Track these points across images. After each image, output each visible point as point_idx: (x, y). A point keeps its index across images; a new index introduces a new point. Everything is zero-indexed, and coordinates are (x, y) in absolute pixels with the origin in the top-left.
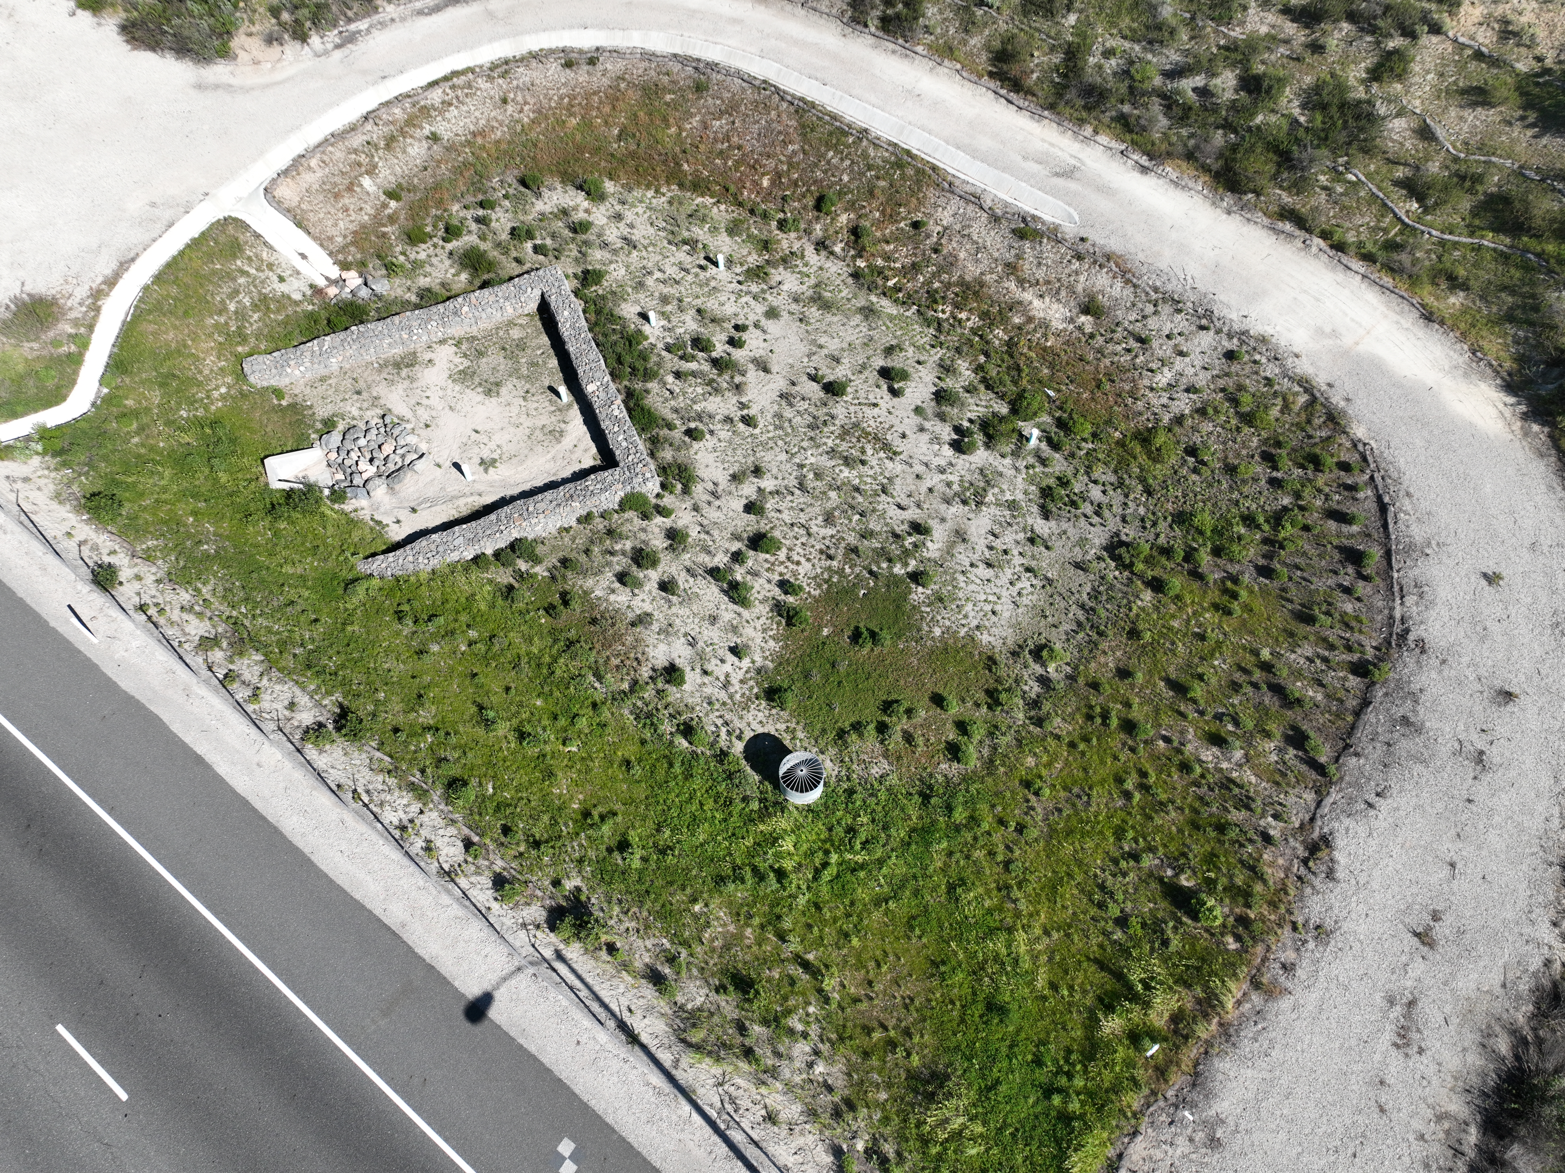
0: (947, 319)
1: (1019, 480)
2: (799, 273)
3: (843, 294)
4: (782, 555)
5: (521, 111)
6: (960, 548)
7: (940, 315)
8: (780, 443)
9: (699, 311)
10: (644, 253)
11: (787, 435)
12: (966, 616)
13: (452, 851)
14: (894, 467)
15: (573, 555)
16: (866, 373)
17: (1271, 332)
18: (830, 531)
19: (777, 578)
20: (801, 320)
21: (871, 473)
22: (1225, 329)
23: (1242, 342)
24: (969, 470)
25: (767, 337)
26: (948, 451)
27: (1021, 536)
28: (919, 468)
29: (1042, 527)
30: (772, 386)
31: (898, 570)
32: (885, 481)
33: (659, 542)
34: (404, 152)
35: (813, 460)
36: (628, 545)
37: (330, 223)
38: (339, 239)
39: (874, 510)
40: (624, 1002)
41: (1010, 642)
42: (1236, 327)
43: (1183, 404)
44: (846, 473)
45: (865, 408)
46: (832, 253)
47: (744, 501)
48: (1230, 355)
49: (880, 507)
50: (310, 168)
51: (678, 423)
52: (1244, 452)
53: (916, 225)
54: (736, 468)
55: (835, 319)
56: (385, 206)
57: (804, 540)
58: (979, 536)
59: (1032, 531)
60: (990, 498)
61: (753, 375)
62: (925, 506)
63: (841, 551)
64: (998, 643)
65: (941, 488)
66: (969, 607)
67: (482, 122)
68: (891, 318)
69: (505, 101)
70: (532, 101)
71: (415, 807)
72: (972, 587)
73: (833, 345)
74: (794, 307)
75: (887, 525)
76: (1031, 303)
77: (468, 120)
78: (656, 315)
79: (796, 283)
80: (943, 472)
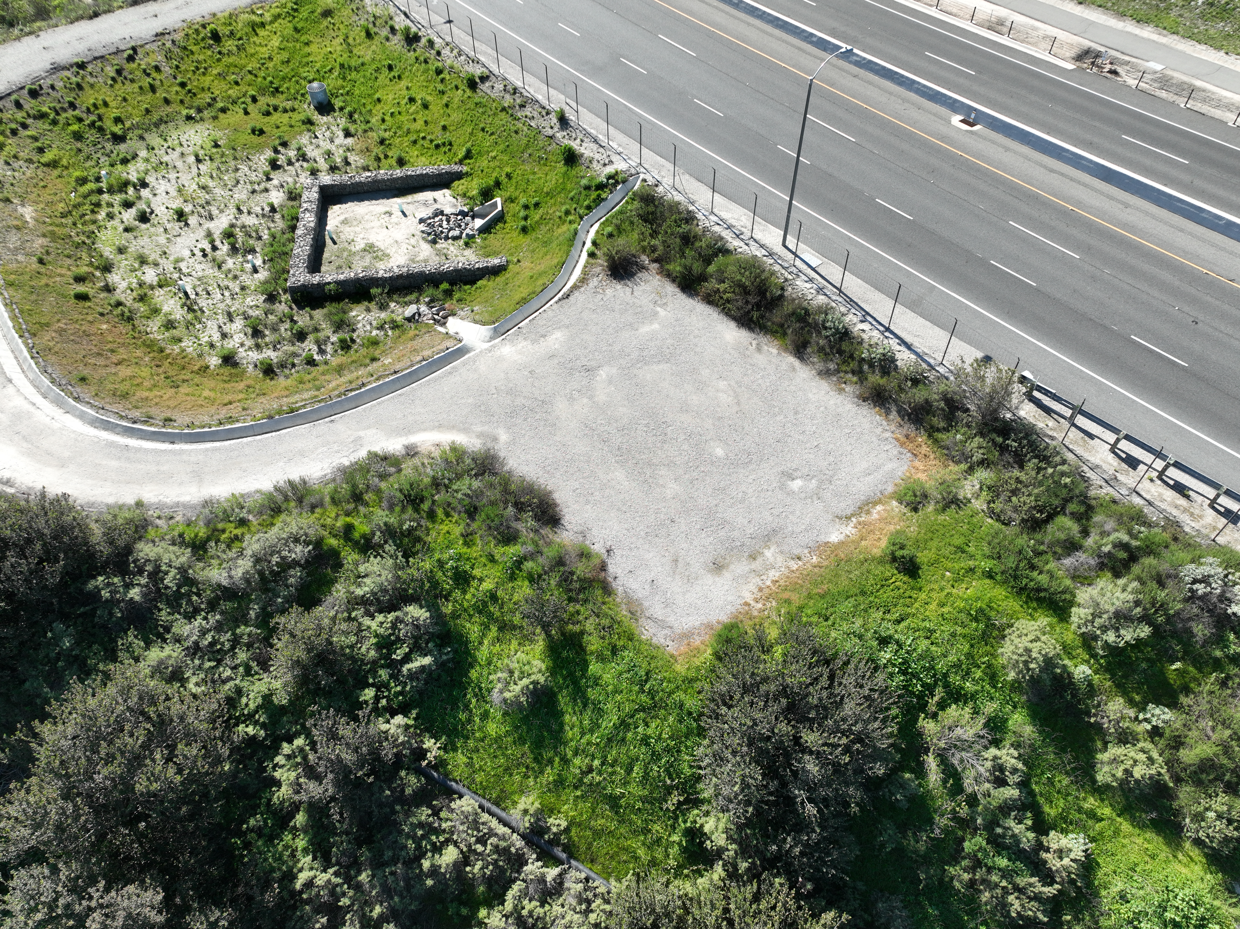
3: (126, 263)
9: (220, 268)
13: (445, 52)
16: (155, 223)
20: (165, 254)
26: (153, 184)
41: (200, 124)
64: (205, 124)
71: (455, 62)
78: (249, 269)
79: (146, 274)
80: (164, 177)
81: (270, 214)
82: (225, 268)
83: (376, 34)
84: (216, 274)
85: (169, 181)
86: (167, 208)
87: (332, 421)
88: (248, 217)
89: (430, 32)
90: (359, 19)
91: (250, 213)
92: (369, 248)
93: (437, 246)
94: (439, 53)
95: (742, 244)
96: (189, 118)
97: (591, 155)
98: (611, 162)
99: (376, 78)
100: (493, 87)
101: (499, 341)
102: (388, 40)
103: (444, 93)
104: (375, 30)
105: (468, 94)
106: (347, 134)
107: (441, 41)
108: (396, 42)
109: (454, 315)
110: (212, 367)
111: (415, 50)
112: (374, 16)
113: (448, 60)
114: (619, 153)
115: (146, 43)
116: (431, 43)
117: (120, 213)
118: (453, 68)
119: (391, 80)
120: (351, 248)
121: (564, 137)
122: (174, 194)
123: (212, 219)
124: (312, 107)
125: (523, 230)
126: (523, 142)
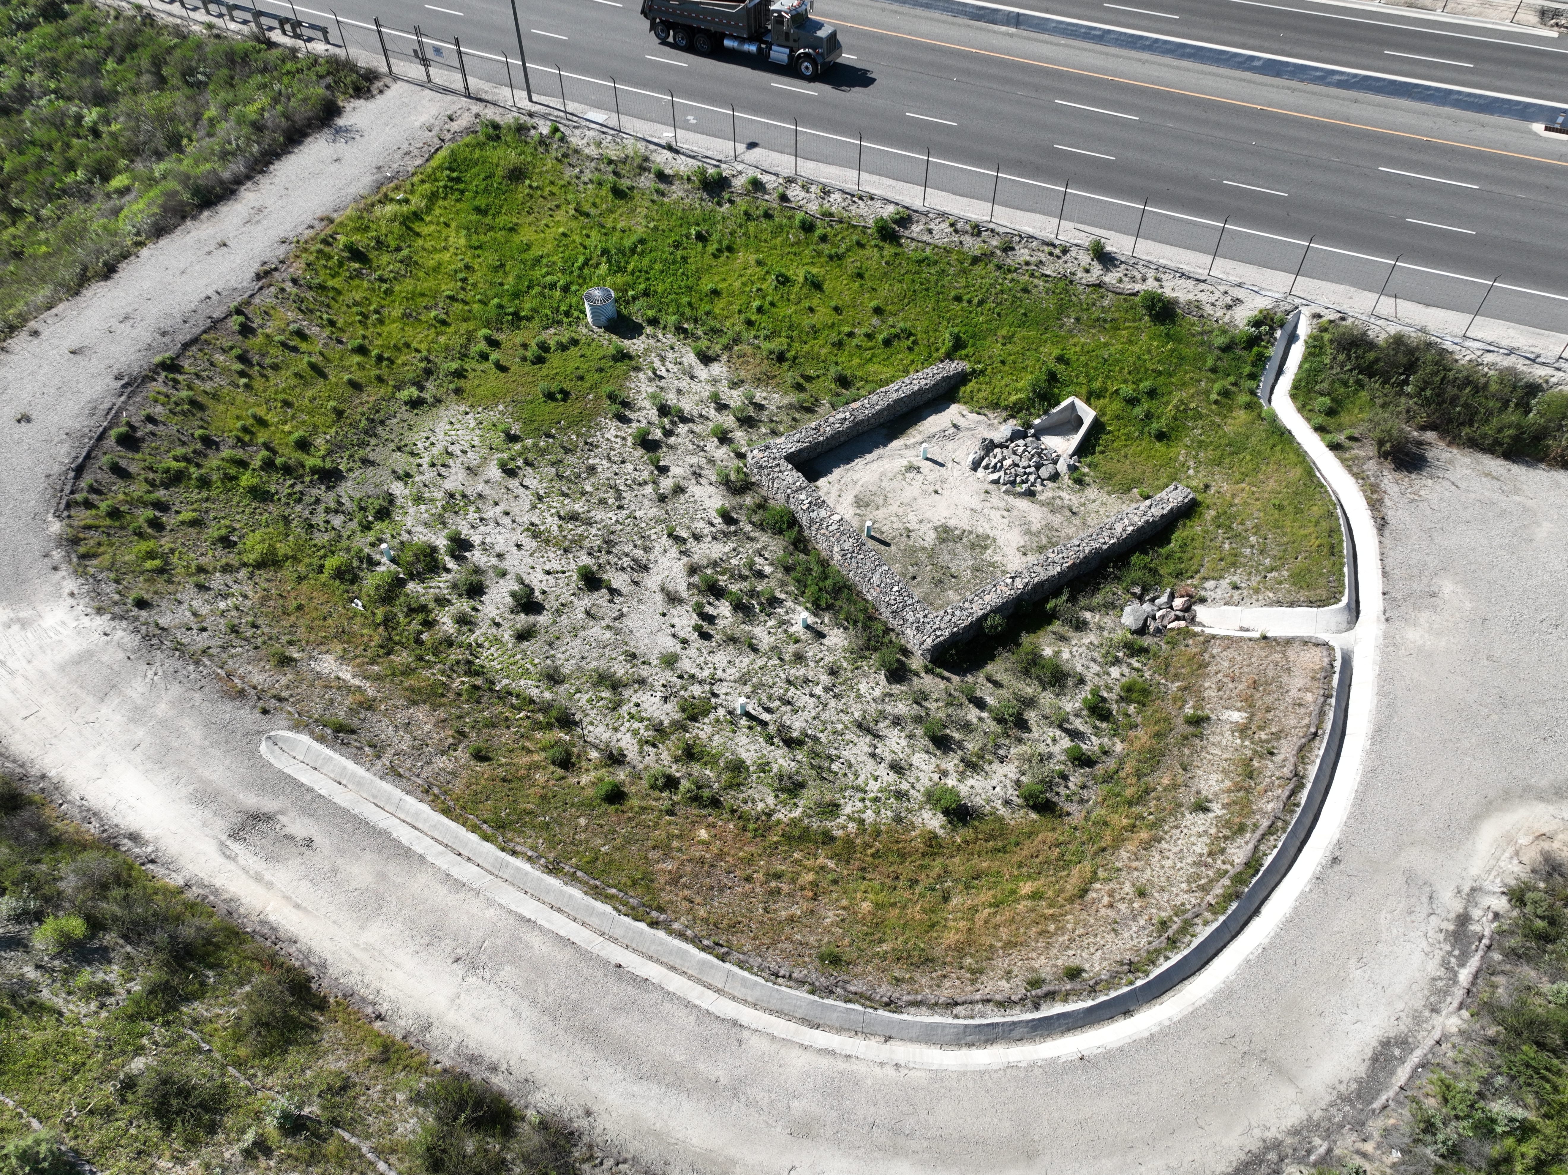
0: (457, 676)
1: (409, 524)
3: (586, 697)
4: (630, 441)
5: (1111, 893)
6: (474, 463)
7: (466, 679)
8: (643, 525)
10: (845, 719)
11: (637, 533)
12: (475, 419)
13: (794, 193)
14: (529, 518)
16: (556, 606)
18: (592, 461)
19: (633, 424)
20: (634, 656)
21: (553, 511)
22: (136, 624)
23: (126, 610)
24: (457, 525)
25: (670, 631)
26: (476, 539)
27: (418, 478)
28: (506, 520)
29: (397, 487)
30: (659, 578)
31: (530, 442)
32: (539, 506)
33: (738, 434)
35: (611, 514)
36: (763, 429)
38: (1216, 650)
39: (550, 481)
41: (442, 408)
43: (218, 580)
44: (577, 506)
45: (558, 568)
46: (602, 751)
47: (670, 473)
48: (144, 605)
49: (544, 485)
51: (748, 528)
53: (483, 758)
55: (592, 665)
56: (1197, 707)
57: (613, 453)
58: (456, 473)
59: (406, 484)
60: (441, 503)
61: (680, 584)
62: (502, 491)
63: (579, 449)
64: (452, 406)
65: (487, 507)
66: (472, 425)
67: (1155, 858)
68: (526, 673)
69: (1142, 894)
70: (1103, 911)
72: (468, 438)
73: (594, 632)
74: (644, 672)
75: (538, 473)
76: (356, 676)
78: (804, 635)
79: (644, 706)
80: (482, 519)
81: (732, 528)
82: (763, 647)
83: (631, 188)
84: (760, 662)
85: (498, 524)
86: (548, 573)
87: (1335, 860)
88: (701, 545)
89: (740, 167)
90: (581, 172)
91: (697, 537)
92: (945, 534)
93: (1040, 497)
94: (784, 198)
95: (1549, 371)
96: (415, 404)
97: (1191, 297)
98: (1237, 301)
99: (685, 259)
100: (930, 231)
101: (1384, 626)
102: (663, 194)
103: (840, 257)
104: (625, 183)
105: (889, 250)
106: (706, 359)
107: (774, 178)
108: (681, 194)
109: (1203, 600)
110: (941, 832)
111: (731, 201)
112: (610, 162)
113: (810, 205)
114: (1240, 285)
115: (252, 296)
116: (757, 185)
117: (475, 609)
118: (831, 215)
119: (715, 256)
120: (919, 543)
121: (1120, 281)
122: (530, 544)
123: (646, 568)
124: (596, 329)
125: (1161, 436)
126: (1050, 303)
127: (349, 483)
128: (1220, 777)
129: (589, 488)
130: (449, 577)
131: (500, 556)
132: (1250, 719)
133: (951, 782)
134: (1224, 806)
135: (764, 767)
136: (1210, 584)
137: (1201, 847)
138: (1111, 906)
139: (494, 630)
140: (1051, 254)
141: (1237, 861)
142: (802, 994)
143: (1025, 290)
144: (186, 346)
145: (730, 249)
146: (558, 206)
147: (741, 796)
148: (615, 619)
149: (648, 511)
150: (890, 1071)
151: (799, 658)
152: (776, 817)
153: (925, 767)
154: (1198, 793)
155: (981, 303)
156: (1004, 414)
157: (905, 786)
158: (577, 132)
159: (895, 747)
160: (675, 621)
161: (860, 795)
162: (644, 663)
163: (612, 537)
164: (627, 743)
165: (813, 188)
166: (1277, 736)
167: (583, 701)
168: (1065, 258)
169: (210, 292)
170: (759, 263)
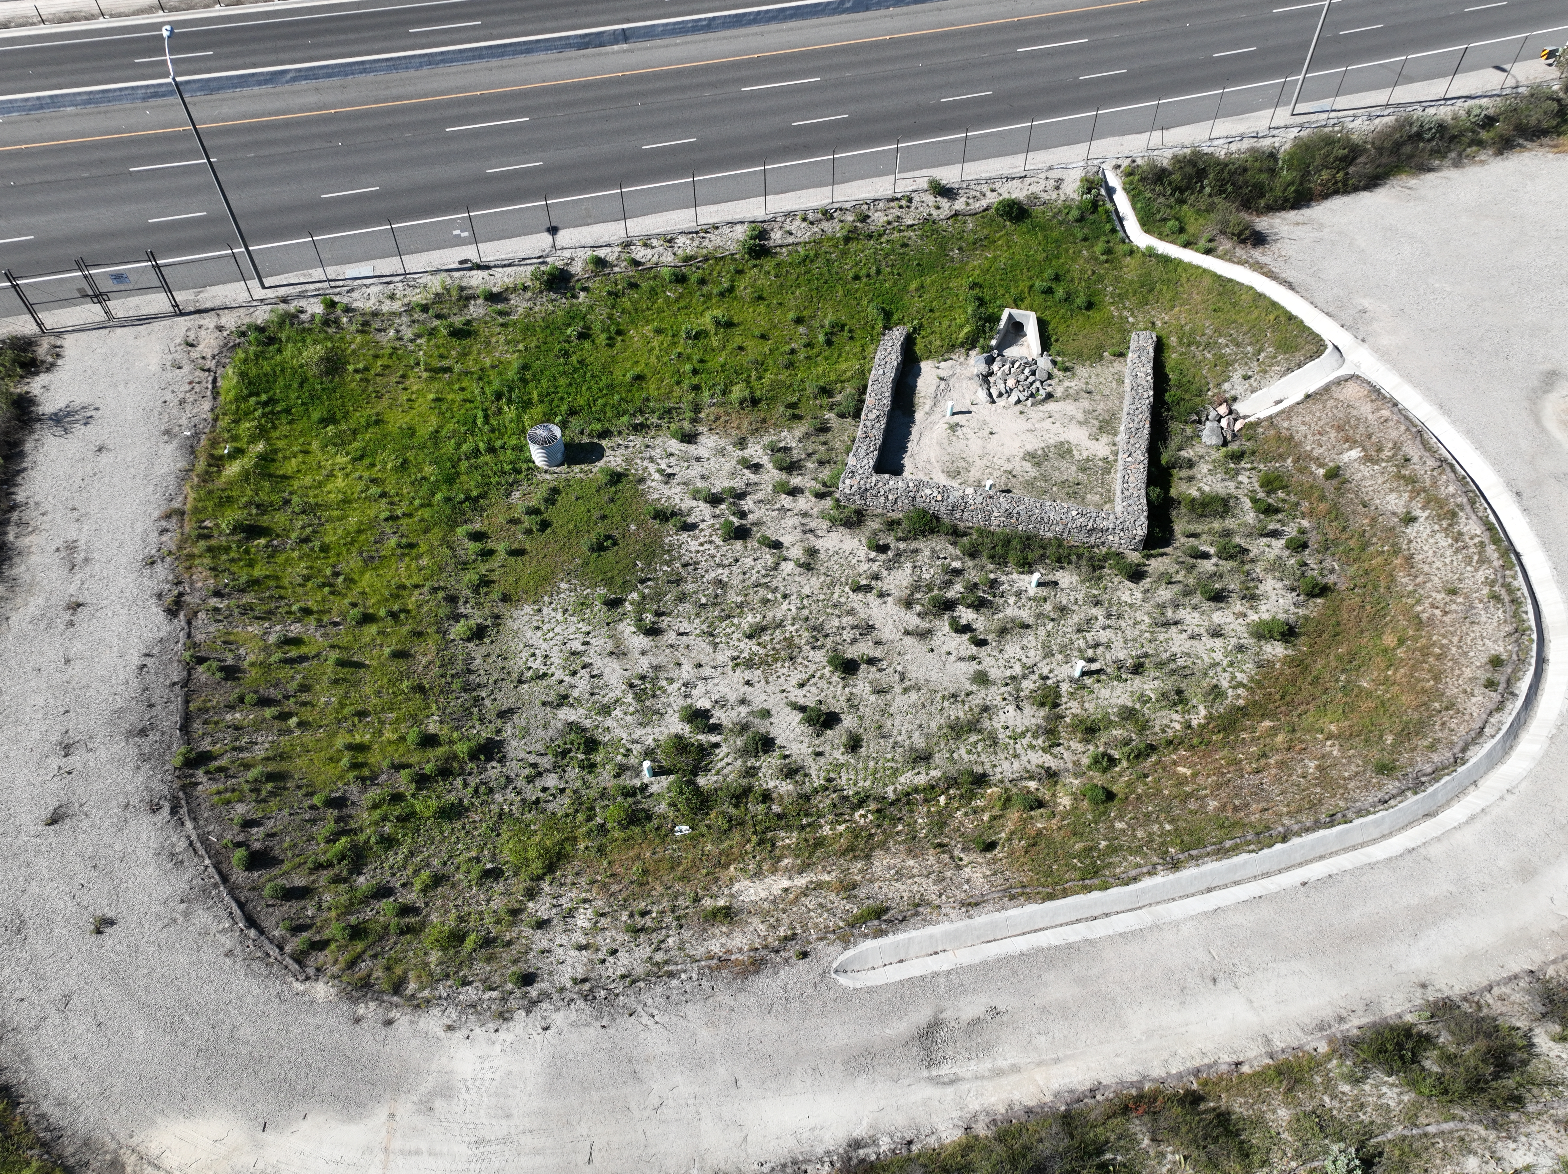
0: (852, 815)
1: (624, 735)
2: (1023, 734)
3: (963, 751)
4: (718, 540)
5: (1433, 606)
6: (610, 646)
7: (862, 812)
8: (822, 597)
9: (1027, 627)
10: (1143, 628)
11: (827, 606)
12: (554, 610)
13: (641, 254)
14: (723, 656)
15: (829, 435)
16: (845, 705)
17: (502, 1035)
18: (709, 577)
19: (702, 526)
20: (954, 696)
21: (735, 636)
22: (556, 997)
23: (525, 996)
24: (670, 705)
25: (952, 658)
26: (703, 703)
27: (575, 693)
28: (707, 671)
29: (567, 714)
30: (890, 626)
31: (634, 596)
32: (718, 640)
33: (796, 481)
34: (1392, 491)
35: (785, 606)
36: (810, 465)
37: (1307, 419)
38: (1286, 424)
39: (698, 615)
40: (498, 275)
41: (509, 622)
42: (545, 1005)
43: (540, 908)
44: (750, 619)
45: (805, 676)
46: (1031, 778)
47: (786, 544)
48: (528, 979)
49: (697, 621)
50: (1378, 409)
51: (902, 545)
52: (439, 903)
53: (990, 846)
54: (822, 556)
55: (934, 726)
56: (1321, 465)
57: (718, 559)
58: (605, 665)
59: (571, 705)
60: (629, 698)
61: (912, 620)
62: (668, 651)
63: (684, 574)
64: (516, 613)
65: (674, 673)
66: (559, 617)
67: (1426, 568)
68: (895, 771)
69: (1453, 592)
70: (1447, 619)
71: (680, 252)
72: (572, 629)
73: (900, 701)
74: (976, 701)
75: (678, 616)
76: (790, 878)
77: (1430, 553)
78: (1044, 592)
79: (1010, 723)
80: (686, 685)
81: (890, 554)
82: (1031, 621)
84: (1042, 632)
85: (705, 679)
86: (802, 685)
87: (1518, 494)
88: (886, 581)
89: (567, 254)
90: (398, 331)
91: (876, 577)
92: (1035, 458)
93: (1059, 395)
94: (634, 263)
95: (1268, 140)
96: (478, 635)
98: (1060, 180)
99: (583, 362)
100: (790, 233)
101: (1366, 345)
102: (508, 314)
103: (731, 289)
104: (458, 321)
105: (769, 264)
106: (690, 438)
107: (609, 250)
108: (526, 305)
109: (1235, 399)
110: (1289, 652)
111: (585, 289)
112: (425, 308)
113: (664, 259)
114: (1050, 168)
115: (189, 636)
116: (600, 263)
117: (786, 757)
118: (692, 258)
119: (611, 346)
120: (1027, 477)
121: (968, 204)
122: (755, 674)
123: (870, 628)
124: (558, 470)
125: (1090, 306)
126: (931, 247)
127: (514, 743)
128: (1394, 495)
129: (739, 599)
130: (724, 750)
131: (743, 702)
132: (1364, 449)
133: (1254, 617)
134: (1423, 508)
135: (1144, 699)
136: (1226, 386)
137: (1444, 542)
138: (1446, 613)
139: (822, 761)
140: (901, 207)
141: (1478, 532)
142: (1412, 799)
143: (904, 245)
144: (185, 728)
145: (619, 333)
146: (403, 376)
147: (1157, 729)
148: (902, 680)
149: (811, 585)
150: (1510, 798)
151: (1063, 610)
152: (1195, 723)
153: (1228, 620)
154: (1394, 513)
155: (879, 272)
156: (963, 350)
157: (1233, 641)
158: (355, 295)
159: (1197, 621)
160: (945, 648)
161: (1219, 669)
162: (968, 695)
163: (812, 622)
164: (1037, 759)
165: (655, 242)
166: (1397, 447)
167: (966, 757)
168: (913, 205)
169: (136, 660)
170: (659, 331)
